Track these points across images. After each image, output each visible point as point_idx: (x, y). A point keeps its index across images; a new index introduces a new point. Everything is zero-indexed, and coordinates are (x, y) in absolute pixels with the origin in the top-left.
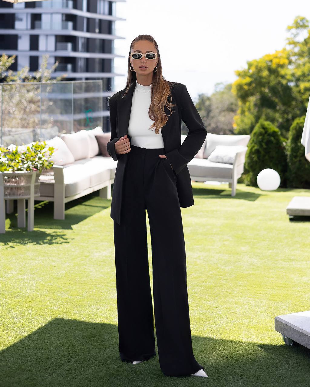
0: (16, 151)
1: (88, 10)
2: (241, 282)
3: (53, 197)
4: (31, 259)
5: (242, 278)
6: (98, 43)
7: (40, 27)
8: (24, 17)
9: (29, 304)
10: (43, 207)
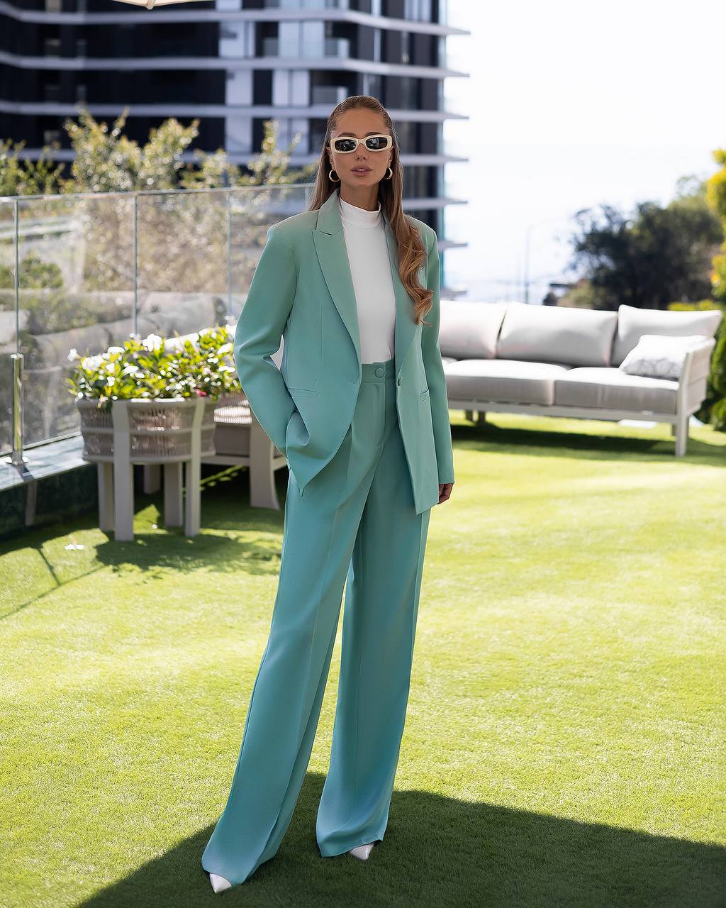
0: (161, 349)
1: (385, 12)
2: (665, 679)
3: (247, 456)
4: (181, 607)
5: (669, 669)
6: (406, 85)
7: (275, 53)
8: (239, 29)
9: (155, 725)
10: (234, 478)
